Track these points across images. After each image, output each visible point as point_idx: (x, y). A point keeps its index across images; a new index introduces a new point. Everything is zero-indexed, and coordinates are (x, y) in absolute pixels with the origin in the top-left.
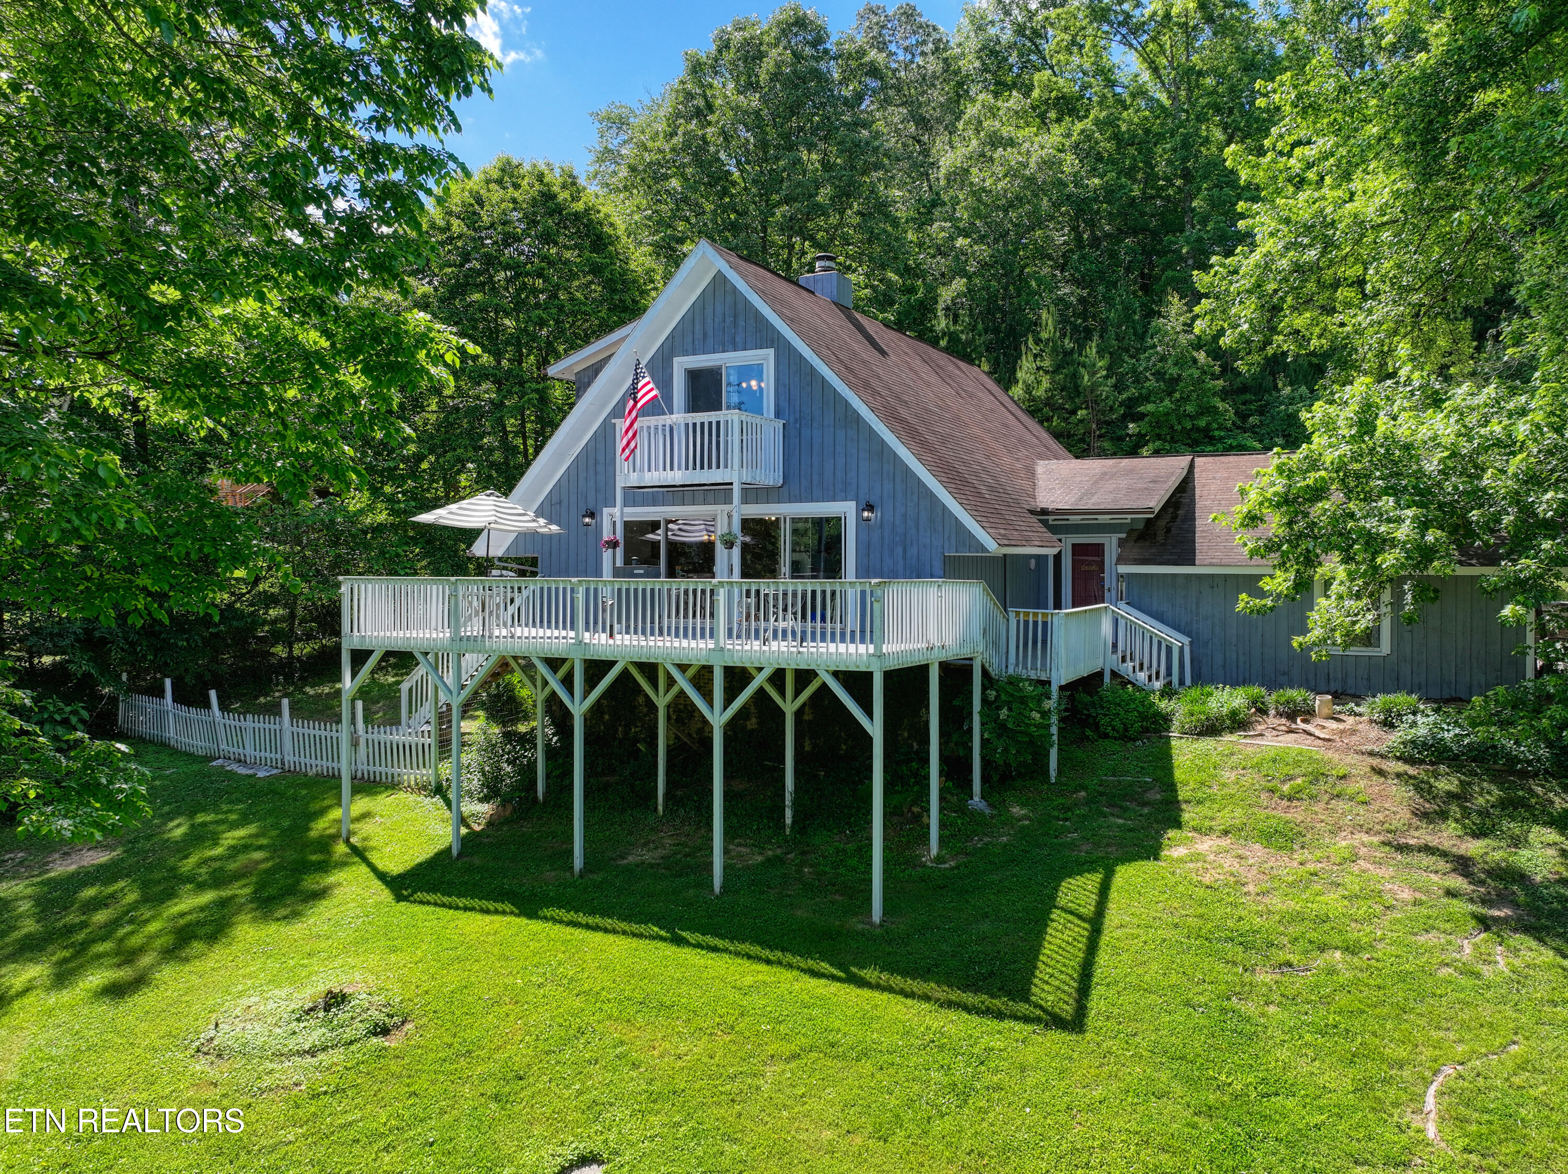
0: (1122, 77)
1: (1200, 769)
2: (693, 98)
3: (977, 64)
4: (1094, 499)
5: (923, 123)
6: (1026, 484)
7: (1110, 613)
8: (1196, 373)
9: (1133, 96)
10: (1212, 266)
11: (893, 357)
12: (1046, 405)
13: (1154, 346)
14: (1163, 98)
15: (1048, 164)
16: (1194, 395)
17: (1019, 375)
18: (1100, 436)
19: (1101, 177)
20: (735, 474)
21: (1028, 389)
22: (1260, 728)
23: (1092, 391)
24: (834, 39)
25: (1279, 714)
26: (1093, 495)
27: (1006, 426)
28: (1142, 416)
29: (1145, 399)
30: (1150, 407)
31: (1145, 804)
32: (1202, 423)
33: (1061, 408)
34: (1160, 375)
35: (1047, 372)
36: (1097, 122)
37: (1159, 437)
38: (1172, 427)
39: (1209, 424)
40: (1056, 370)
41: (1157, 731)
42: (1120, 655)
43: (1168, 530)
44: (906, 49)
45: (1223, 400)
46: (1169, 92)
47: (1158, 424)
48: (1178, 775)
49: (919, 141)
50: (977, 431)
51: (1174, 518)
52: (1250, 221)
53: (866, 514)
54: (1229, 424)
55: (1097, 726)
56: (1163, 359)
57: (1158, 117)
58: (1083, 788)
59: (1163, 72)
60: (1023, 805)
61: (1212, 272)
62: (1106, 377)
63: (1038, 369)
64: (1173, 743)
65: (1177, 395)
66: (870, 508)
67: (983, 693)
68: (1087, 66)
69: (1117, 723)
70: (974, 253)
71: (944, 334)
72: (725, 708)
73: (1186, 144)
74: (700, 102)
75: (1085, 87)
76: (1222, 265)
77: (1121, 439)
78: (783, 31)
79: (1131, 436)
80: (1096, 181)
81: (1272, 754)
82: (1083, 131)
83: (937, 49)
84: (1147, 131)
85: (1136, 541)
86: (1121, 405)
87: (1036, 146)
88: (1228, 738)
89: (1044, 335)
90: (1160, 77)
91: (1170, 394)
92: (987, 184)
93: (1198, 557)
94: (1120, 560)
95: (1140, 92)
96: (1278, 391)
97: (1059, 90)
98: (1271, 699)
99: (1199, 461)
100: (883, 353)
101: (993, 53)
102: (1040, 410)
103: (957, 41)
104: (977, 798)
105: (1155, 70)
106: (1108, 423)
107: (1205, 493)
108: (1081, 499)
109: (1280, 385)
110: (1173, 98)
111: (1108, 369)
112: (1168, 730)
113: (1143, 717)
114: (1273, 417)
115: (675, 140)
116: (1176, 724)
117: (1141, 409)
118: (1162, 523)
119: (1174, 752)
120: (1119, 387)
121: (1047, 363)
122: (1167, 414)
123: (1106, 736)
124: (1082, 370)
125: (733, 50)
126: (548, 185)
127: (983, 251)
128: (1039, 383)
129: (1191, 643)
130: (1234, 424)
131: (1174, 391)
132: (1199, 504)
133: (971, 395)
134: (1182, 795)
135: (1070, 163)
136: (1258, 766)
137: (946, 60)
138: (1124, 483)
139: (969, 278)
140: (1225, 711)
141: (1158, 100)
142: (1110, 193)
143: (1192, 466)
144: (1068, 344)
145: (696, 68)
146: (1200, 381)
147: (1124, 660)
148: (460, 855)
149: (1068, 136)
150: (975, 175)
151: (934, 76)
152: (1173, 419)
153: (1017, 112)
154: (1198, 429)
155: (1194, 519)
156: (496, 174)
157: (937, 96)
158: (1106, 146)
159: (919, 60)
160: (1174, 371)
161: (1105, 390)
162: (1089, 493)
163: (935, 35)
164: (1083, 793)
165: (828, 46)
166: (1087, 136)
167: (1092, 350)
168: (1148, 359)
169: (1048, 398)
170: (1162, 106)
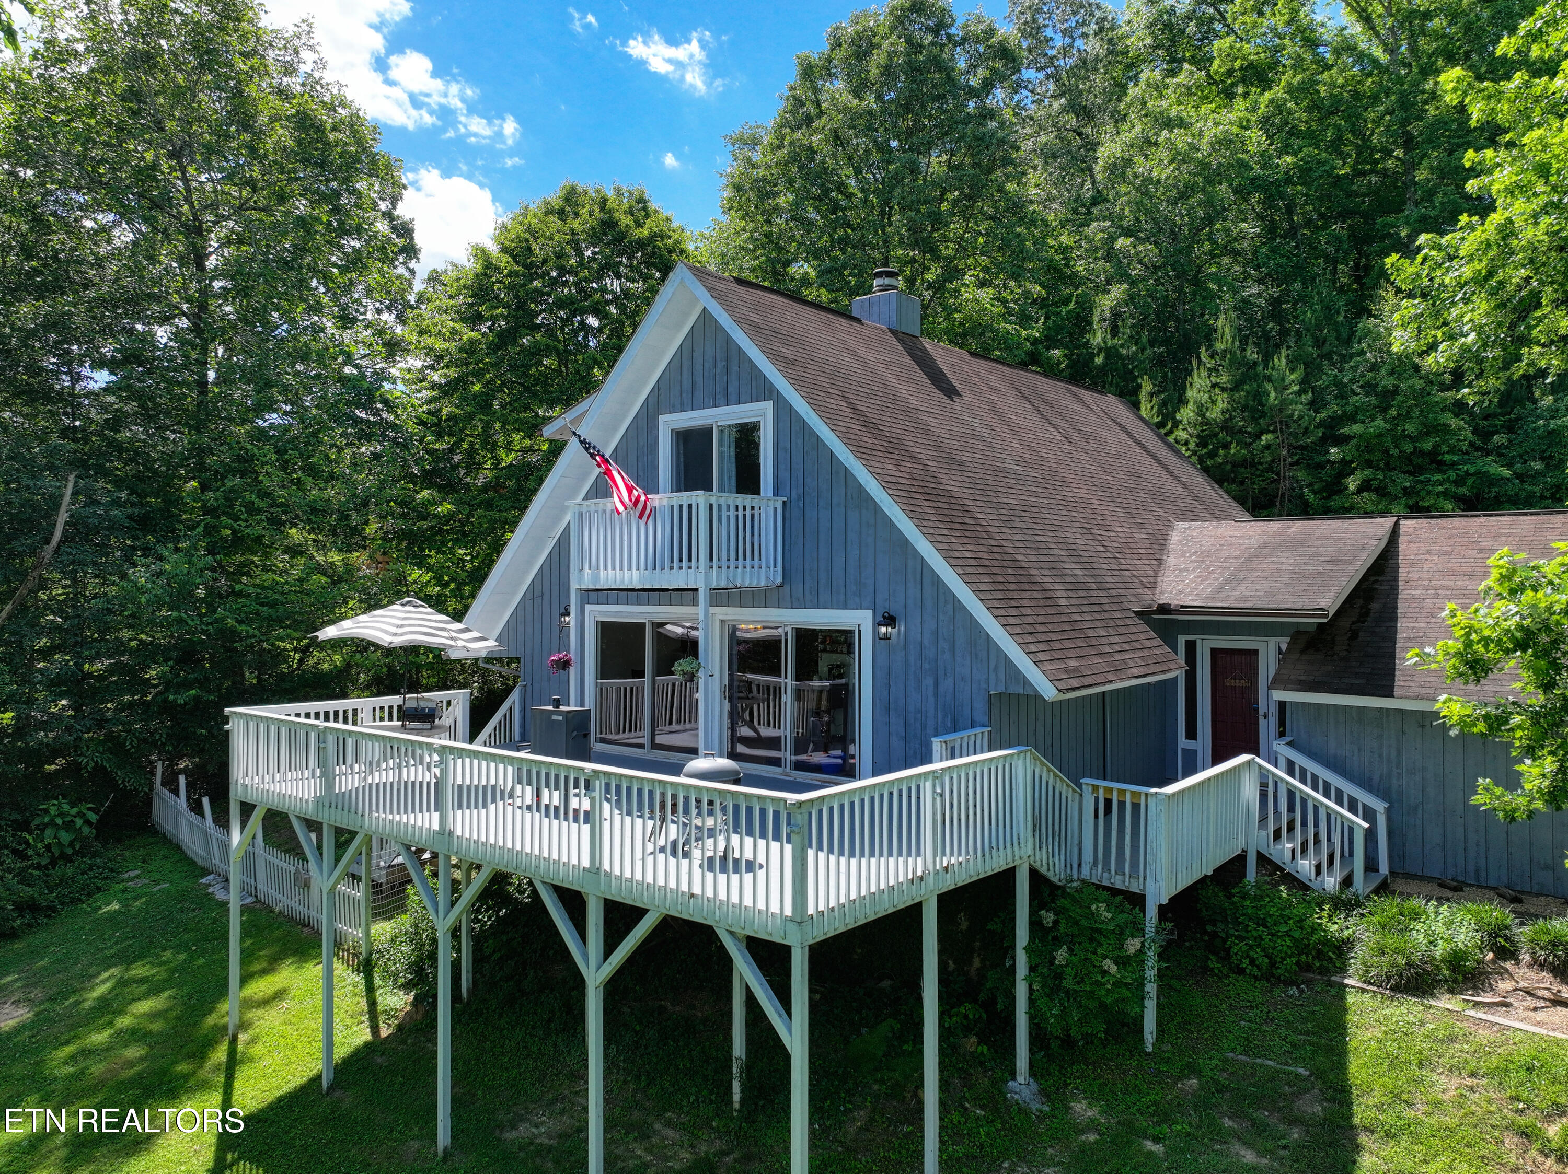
0: (1327, 34)
1: (1394, 1063)
2: (803, 104)
3: (1148, 41)
4: (1241, 590)
5: (1085, 113)
6: (1142, 565)
7: (1255, 770)
8: (1419, 384)
9: (1337, 52)
10: (1419, 249)
11: (967, 397)
12: (1222, 428)
13: (1363, 353)
14: (1378, 52)
15: (1225, 142)
16: (1416, 411)
17: (1191, 394)
18: (1291, 465)
19: (1295, 154)
20: (701, 576)
21: (1201, 410)
22: (1505, 985)
23: (1281, 410)
24: (959, 22)
25: (1540, 965)
26: (1240, 581)
27: (1136, 475)
28: (1347, 439)
29: (1352, 418)
30: (1357, 428)
31: (1293, 1122)
32: (1427, 445)
33: (1241, 431)
34: (1369, 388)
35: (1224, 390)
36: (1290, 89)
37: (1369, 464)
38: (1386, 451)
39: (1436, 446)
40: (1237, 387)
41: (1323, 971)
42: (1271, 828)
43: (1354, 635)
44: (1065, 32)
45: (1457, 415)
46: (1385, 45)
47: (1369, 448)
48: (1357, 1070)
49: (1080, 134)
50: (1083, 492)
51: (1365, 614)
52: (1486, 179)
53: (883, 629)
54: (1465, 446)
55: (1225, 955)
56: (1374, 367)
57: (1369, 75)
58: (1194, 1070)
59: (1377, 21)
60: (1092, 1099)
61: (1419, 258)
62: (1299, 393)
63: (1214, 386)
64: (1350, 999)
65: (1393, 412)
66: (890, 620)
67: (1033, 912)
68: (1281, 28)
69: (1257, 954)
70: (1137, 254)
71: (1100, 350)
72: (607, 955)
73: (1405, 104)
74: (810, 108)
75: (1278, 49)
76: (1438, 247)
77: (1320, 466)
78: (898, 18)
79: (1332, 463)
80: (1289, 159)
81: (1527, 1050)
82: (1272, 101)
83: (1101, 30)
84: (1356, 95)
85: (1303, 652)
86: (1320, 425)
87: (1210, 124)
88: (1446, 1002)
89: (1220, 346)
90: (1373, 28)
91: (1384, 410)
92: (1155, 174)
93: (1399, 682)
94: (1277, 682)
95: (1347, 47)
96: (1535, 401)
97: (1243, 59)
98: (1523, 933)
99: (1407, 525)
100: (950, 392)
101: (1168, 26)
102: (1216, 435)
103: (1126, 18)
104: (1021, 1079)
105: (1366, 19)
106: (1302, 448)
107: (1414, 576)
108: (1221, 589)
109: (1537, 394)
110: (1391, 50)
111: (1302, 383)
112: (1343, 970)
113: (1301, 947)
114: (1527, 435)
115: (780, 153)
116: (1355, 964)
117: (1346, 430)
118: (1345, 623)
119: (1352, 1018)
120: (1315, 405)
121: (1224, 379)
122: (1380, 435)
123: (1241, 971)
124: (1269, 386)
125: (844, 46)
126: (610, 212)
127: (1148, 250)
128: (1214, 402)
129: (1388, 811)
130: (1471, 444)
131: (1389, 407)
132: (1405, 593)
133: (1087, 437)
134: (1362, 1113)
135: (1256, 138)
136: (1500, 1073)
137: (1110, 41)
138: (1288, 562)
139: (1133, 284)
140: (1439, 952)
141: (1370, 56)
142: (1305, 172)
143: (1395, 533)
144: (1252, 354)
145: (808, 72)
146: (1424, 393)
147: (1277, 835)
148: (331, 1088)
149: (1254, 110)
150: (1141, 166)
151: (1097, 59)
152: (1388, 442)
153: (1189, 88)
154: (1422, 453)
155: (1394, 619)
156: (557, 204)
157: (1099, 81)
158: (1300, 115)
159: (1079, 43)
160: (1388, 382)
161: (1297, 410)
162: (1235, 579)
163: (1098, 14)
164: (1194, 1082)
165: (953, 31)
166: (1278, 106)
167: (1281, 361)
168: (1353, 368)
169: (1226, 421)
170: (1375, 62)
